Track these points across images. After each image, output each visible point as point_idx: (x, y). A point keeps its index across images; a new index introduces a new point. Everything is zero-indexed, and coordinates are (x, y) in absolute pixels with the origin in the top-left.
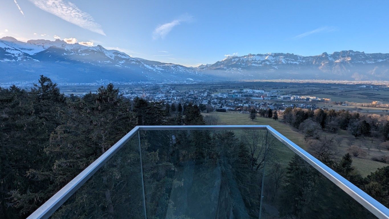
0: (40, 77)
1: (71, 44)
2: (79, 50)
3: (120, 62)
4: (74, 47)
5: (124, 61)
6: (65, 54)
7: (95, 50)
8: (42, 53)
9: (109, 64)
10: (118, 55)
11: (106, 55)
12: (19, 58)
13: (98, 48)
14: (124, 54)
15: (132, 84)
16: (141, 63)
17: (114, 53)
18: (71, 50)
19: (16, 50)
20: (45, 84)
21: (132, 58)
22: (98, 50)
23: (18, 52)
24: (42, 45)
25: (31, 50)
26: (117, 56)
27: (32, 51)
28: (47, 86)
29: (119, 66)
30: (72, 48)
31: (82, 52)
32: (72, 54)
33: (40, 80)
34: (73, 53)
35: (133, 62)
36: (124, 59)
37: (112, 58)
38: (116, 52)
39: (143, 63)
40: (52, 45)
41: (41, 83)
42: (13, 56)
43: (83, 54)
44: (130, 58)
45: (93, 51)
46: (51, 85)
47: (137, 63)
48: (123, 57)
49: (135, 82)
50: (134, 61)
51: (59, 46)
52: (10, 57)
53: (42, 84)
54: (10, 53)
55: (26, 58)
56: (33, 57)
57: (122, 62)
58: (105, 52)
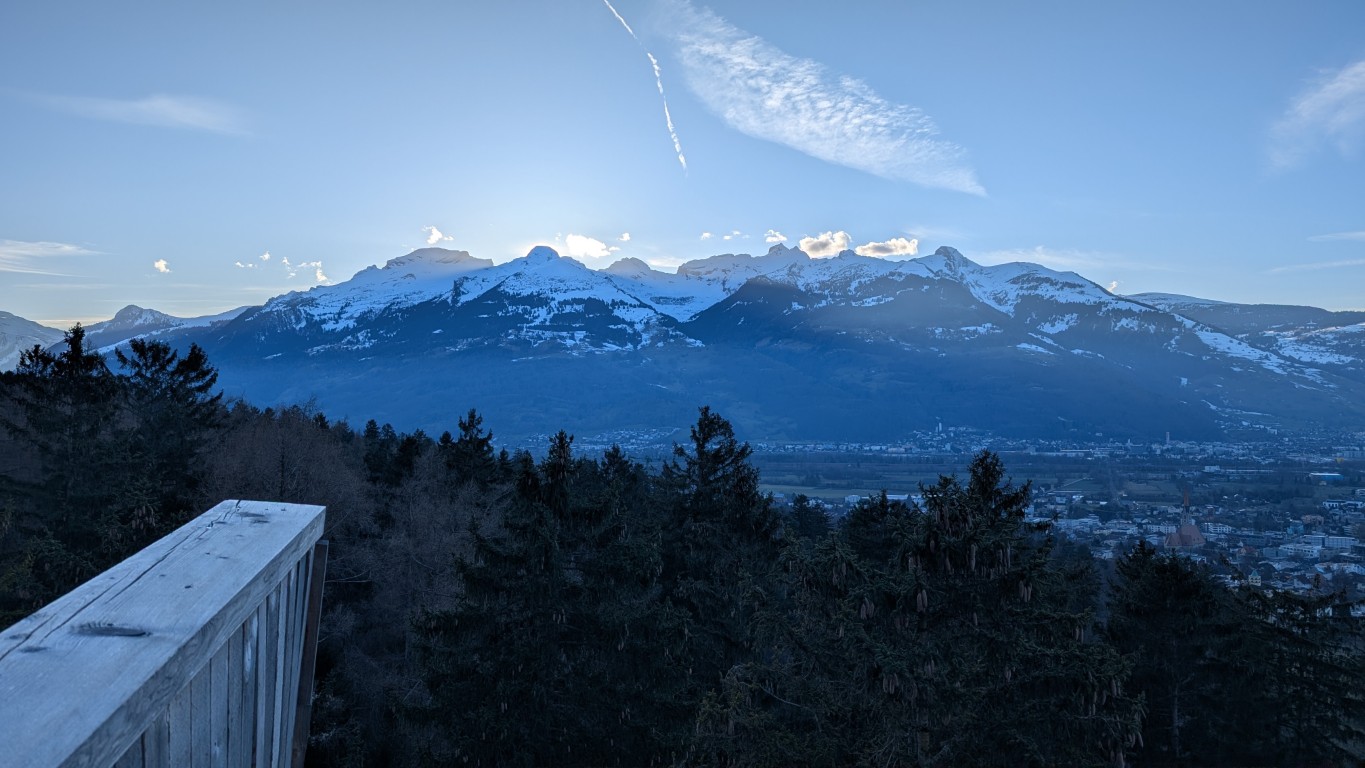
0: (699, 415)
1: (825, 260)
2: (855, 284)
3: (1047, 328)
4: (834, 270)
5: (1067, 317)
6: (796, 306)
7: (924, 273)
8: (717, 309)
9: (985, 340)
10: (1036, 288)
11: (976, 292)
12: (645, 336)
13: (940, 265)
14: (1072, 282)
15: (1111, 454)
16: (1180, 325)
17: (1014, 281)
18: (823, 285)
19: (643, 305)
20: (712, 446)
21: (1119, 298)
22: (936, 274)
23: (645, 313)
24: (722, 276)
25: (683, 300)
26: (1032, 292)
27: (687, 306)
28: (717, 457)
29: (1040, 349)
30: (826, 278)
31: (866, 290)
32: (824, 303)
33: (697, 429)
34: (825, 298)
35: (1124, 322)
36: (1071, 307)
37: (1003, 309)
38: (1029, 276)
39: (1189, 324)
40: (753, 275)
41: (697, 440)
42: (630, 331)
43: (870, 302)
44: (1105, 298)
45: (914, 279)
46: (730, 451)
47: (1152, 328)
48: (1065, 296)
49: (1129, 444)
50: (1129, 313)
51: (778, 275)
52: (620, 337)
53: (701, 447)
54: (623, 321)
55: (666, 337)
56: (689, 329)
57: (1061, 327)
58: (969, 278)
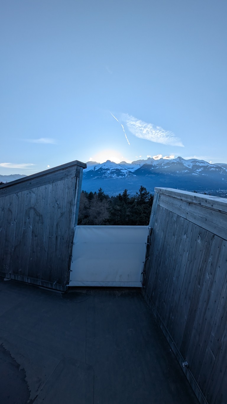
0: (141, 187)
1: (157, 160)
2: (163, 164)
3: (198, 170)
4: (159, 162)
5: (201, 168)
6: (152, 168)
7: (175, 162)
8: (139, 169)
9: (187, 173)
10: (196, 163)
11: (185, 165)
12: (126, 175)
13: (178, 160)
14: (203, 162)
15: (209, 193)
16: (223, 169)
17: (192, 162)
18: (157, 165)
19: (125, 169)
20: (143, 192)
21: (211, 164)
22: (177, 162)
23: (126, 171)
24: (139, 163)
25: (133, 168)
26: (195, 164)
27: (133, 169)
28: (144, 194)
29: (196, 174)
30: (158, 163)
31: (165, 165)
33: (140, 189)
34: (158, 167)
35: (212, 169)
36: (202, 166)
37: (189, 167)
38: (194, 161)
40: (145, 163)
41: (140, 191)
42: (123, 174)
43: (165, 167)
44: (209, 165)
45: (173, 163)
46: (146, 193)
47: (217, 170)
48: (201, 165)
49: (212, 191)
50: (213, 167)
51: (149, 163)
53: (141, 193)
54: (122, 172)
55: (130, 175)
56: (134, 173)
57: (200, 170)
58: (183, 162)
